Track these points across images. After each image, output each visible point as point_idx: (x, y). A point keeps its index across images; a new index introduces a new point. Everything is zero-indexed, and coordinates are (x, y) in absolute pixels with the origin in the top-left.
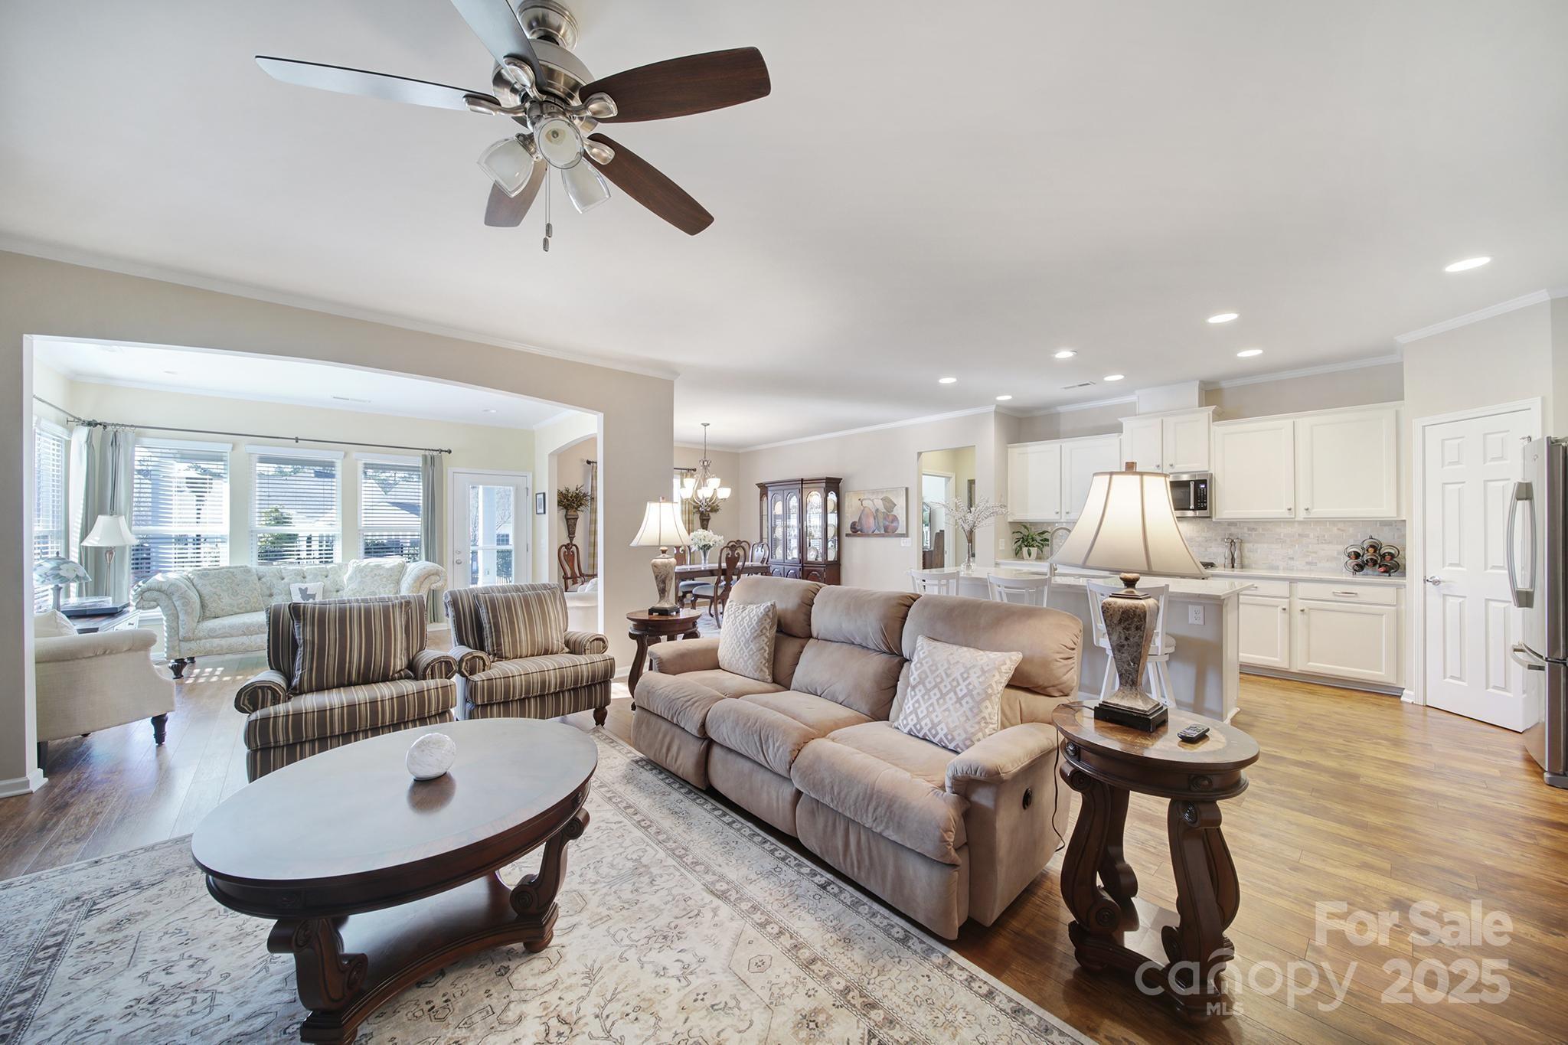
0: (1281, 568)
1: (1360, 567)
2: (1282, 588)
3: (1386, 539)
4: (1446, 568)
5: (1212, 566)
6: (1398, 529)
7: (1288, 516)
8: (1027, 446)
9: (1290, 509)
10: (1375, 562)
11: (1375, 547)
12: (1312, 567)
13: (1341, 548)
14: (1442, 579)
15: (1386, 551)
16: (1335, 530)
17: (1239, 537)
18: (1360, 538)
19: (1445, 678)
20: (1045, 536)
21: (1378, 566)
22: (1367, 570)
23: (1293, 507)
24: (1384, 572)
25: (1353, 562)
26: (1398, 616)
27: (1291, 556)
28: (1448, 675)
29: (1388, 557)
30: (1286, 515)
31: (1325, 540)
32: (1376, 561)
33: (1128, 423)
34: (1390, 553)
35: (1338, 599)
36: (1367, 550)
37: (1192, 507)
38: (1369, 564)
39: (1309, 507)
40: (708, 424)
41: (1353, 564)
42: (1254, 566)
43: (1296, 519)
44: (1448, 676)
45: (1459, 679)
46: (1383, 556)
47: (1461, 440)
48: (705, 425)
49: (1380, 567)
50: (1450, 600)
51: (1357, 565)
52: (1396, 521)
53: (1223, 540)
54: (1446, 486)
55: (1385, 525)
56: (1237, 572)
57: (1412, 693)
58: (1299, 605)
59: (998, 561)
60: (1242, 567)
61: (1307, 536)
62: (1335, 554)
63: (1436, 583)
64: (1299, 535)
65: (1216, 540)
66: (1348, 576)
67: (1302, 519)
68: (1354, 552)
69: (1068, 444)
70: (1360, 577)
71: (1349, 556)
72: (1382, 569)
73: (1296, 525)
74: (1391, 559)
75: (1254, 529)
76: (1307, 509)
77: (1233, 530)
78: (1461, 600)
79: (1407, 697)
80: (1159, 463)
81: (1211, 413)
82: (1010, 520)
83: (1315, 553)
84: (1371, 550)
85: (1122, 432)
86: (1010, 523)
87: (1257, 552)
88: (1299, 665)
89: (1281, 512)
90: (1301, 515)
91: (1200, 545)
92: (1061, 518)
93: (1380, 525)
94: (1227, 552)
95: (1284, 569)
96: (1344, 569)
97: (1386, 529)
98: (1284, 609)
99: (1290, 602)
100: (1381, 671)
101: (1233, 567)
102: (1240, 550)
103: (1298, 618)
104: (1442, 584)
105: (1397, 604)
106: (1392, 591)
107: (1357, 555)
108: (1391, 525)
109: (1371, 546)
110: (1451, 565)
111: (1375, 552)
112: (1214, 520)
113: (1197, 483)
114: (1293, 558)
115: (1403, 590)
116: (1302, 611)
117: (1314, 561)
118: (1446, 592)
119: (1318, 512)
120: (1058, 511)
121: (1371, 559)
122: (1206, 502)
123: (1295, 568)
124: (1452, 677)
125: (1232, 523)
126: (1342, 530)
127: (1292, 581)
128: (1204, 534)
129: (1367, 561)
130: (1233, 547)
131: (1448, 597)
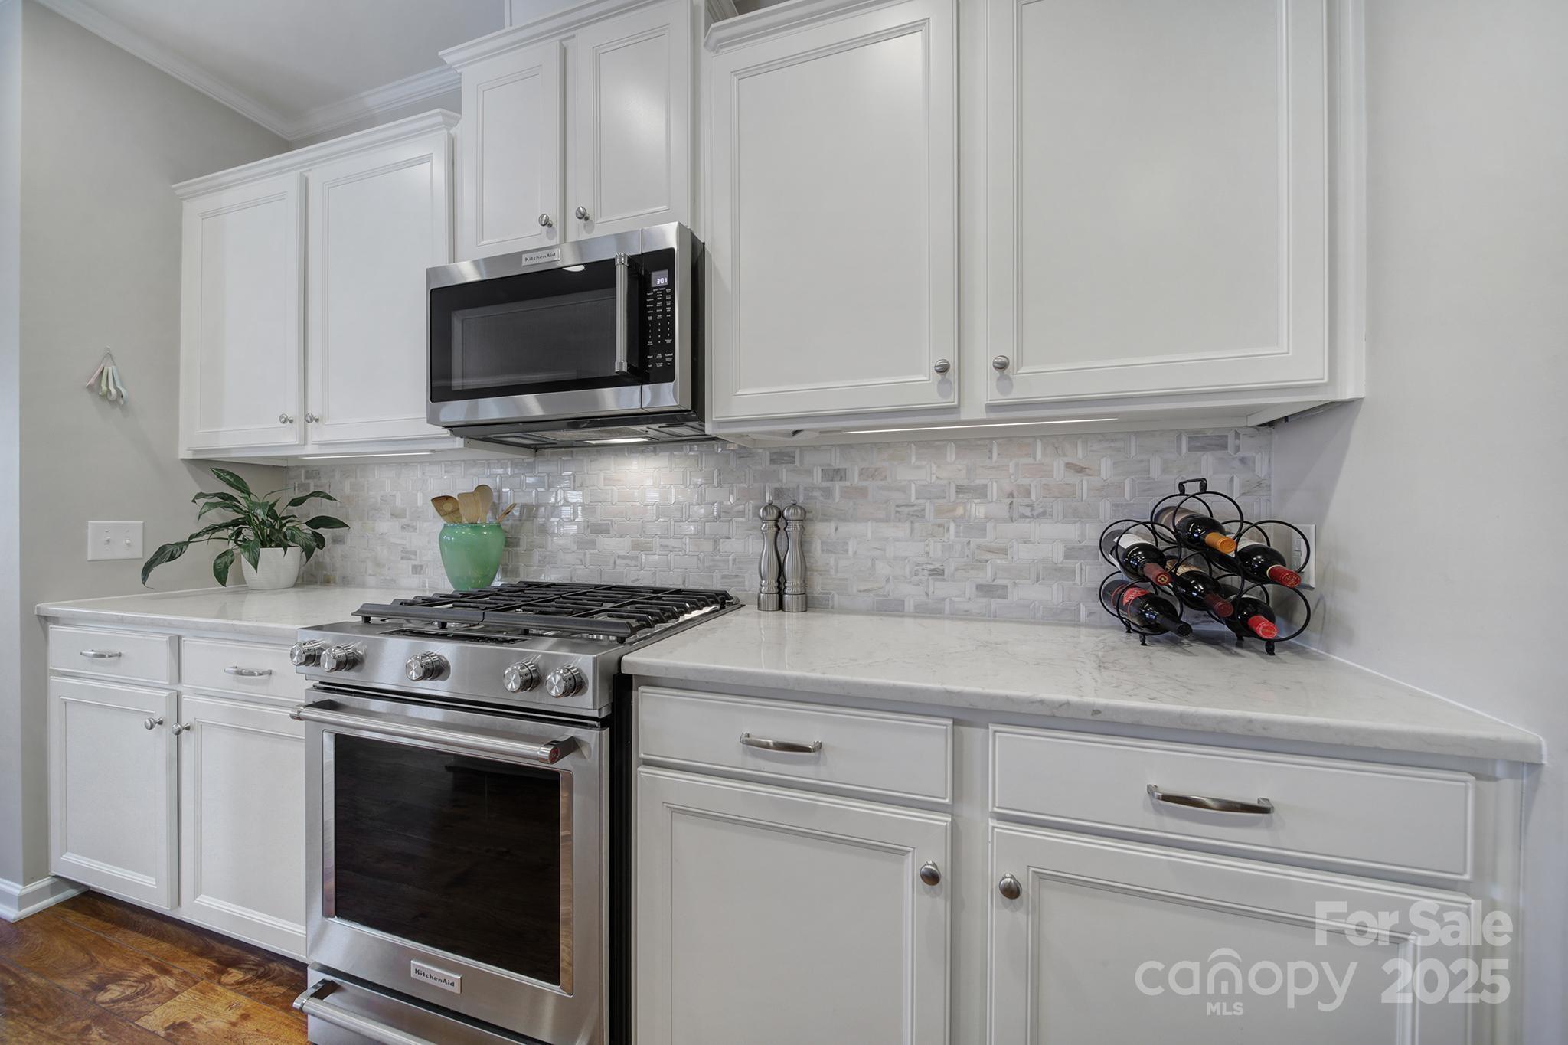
6: (1243, 460)
7: (932, 402)
9: (945, 370)
12: (995, 603)
16: (1058, 467)
17: (801, 500)
27: (937, 565)
31: (1031, 506)
33: (475, 73)
39: (1008, 353)
42: (837, 600)
53: (756, 513)
55: (1203, 448)
58: (996, 853)
60: (807, 604)
62: (1058, 555)
75: (839, 472)
76: (1001, 365)
77: (786, 476)
80: (552, 213)
82: (183, 454)
83: (1003, 552)
85: (458, 110)
86: (183, 462)
90: (982, 395)
91: (701, 532)
92: (304, 440)
99: (954, 825)
101: (781, 607)
102: (802, 546)
112: (711, 428)
113: (640, 268)
114: (942, 573)
116: (1010, 890)
117: (999, 582)
122: (674, 350)
126: (1080, 470)
130: (781, 534)
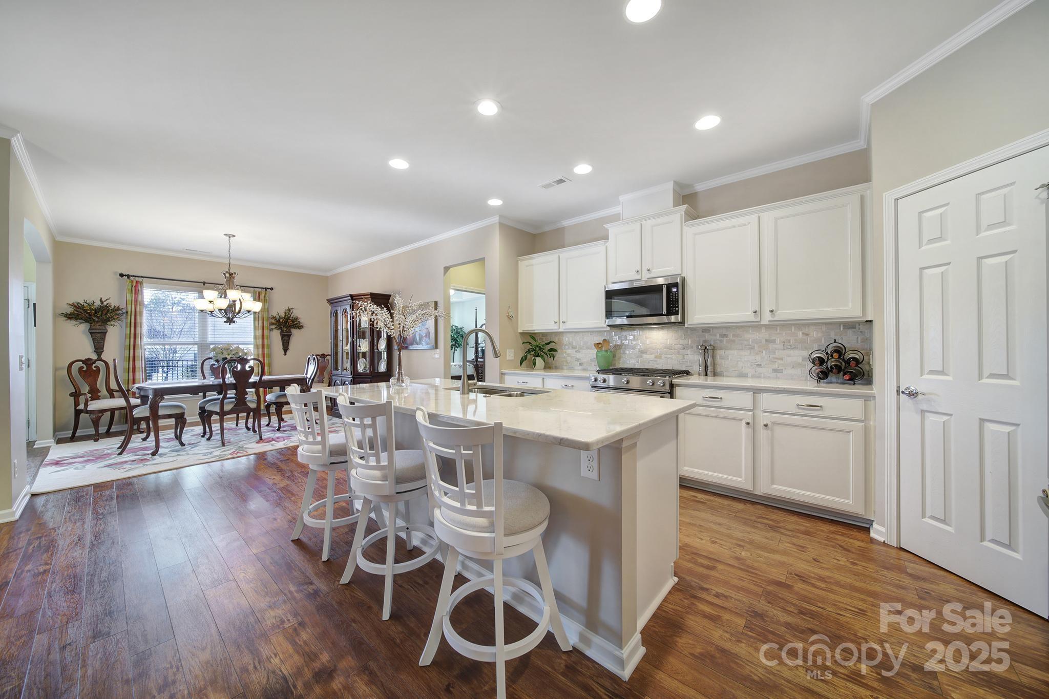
0: (750, 375)
1: (823, 375)
2: (745, 399)
3: (850, 341)
4: (926, 376)
5: (687, 374)
6: (864, 331)
7: (754, 319)
8: (533, 258)
9: (755, 312)
10: (839, 369)
11: (839, 351)
12: (778, 376)
13: (806, 354)
14: (919, 391)
15: (851, 356)
16: (800, 333)
17: (713, 343)
18: (824, 343)
19: (923, 516)
20: (551, 346)
21: (842, 373)
22: (832, 377)
23: (758, 309)
24: (850, 380)
25: (817, 369)
26: (866, 431)
27: (759, 363)
28: (928, 513)
29: (853, 363)
30: (751, 317)
31: (790, 346)
32: (840, 367)
33: (613, 230)
34: (854, 359)
35: (802, 412)
36: (832, 356)
37: (665, 312)
38: (834, 371)
39: (774, 308)
40: (234, 236)
41: (817, 371)
42: (725, 373)
43: (762, 323)
44: (927, 516)
45: (943, 521)
46: (848, 362)
47: (944, 209)
48: (230, 236)
49: (845, 374)
50: (931, 418)
51: (821, 372)
52: (859, 323)
53: (697, 347)
54: (926, 271)
55: (849, 328)
56: (710, 381)
57: (883, 529)
58: (763, 418)
59: (504, 371)
60: (715, 374)
61: (774, 341)
62: (800, 360)
63: (913, 395)
64: (766, 340)
65: (692, 347)
66: (811, 385)
67: (767, 323)
68: (819, 357)
69: (566, 254)
70: (824, 387)
71: (813, 363)
72: (847, 377)
73: (763, 330)
74: (857, 365)
75: (725, 336)
76: (772, 311)
77: (707, 336)
78: (945, 418)
79: (878, 532)
80: (639, 268)
81: (683, 213)
82: (520, 331)
83: (781, 359)
84: (836, 355)
85: (608, 239)
86: (520, 333)
87: (729, 358)
88: (764, 488)
89: (746, 315)
90: (767, 318)
91: (678, 353)
92: (559, 328)
93: (844, 329)
94: (701, 358)
95: (753, 377)
96: (809, 376)
97: (850, 332)
98: (748, 424)
99: (753, 415)
100: (848, 499)
101: (706, 375)
102: (713, 357)
103: (762, 434)
104: (920, 397)
105: (866, 420)
106: (859, 403)
107: (821, 361)
108: (855, 328)
109: (836, 351)
110: (932, 372)
111: (839, 357)
112: (686, 326)
113: (669, 286)
114: (760, 365)
115: (873, 401)
116: (766, 425)
117: (781, 368)
118: (925, 407)
119: (784, 314)
120: (557, 320)
121: (836, 365)
122: (678, 307)
123: (762, 375)
124: (933, 518)
125: (706, 330)
126: (808, 334)
127: (756, 391)
128: (681, 342)
129: (831, 367)
130: (706, 354)
131: (927, 414)
